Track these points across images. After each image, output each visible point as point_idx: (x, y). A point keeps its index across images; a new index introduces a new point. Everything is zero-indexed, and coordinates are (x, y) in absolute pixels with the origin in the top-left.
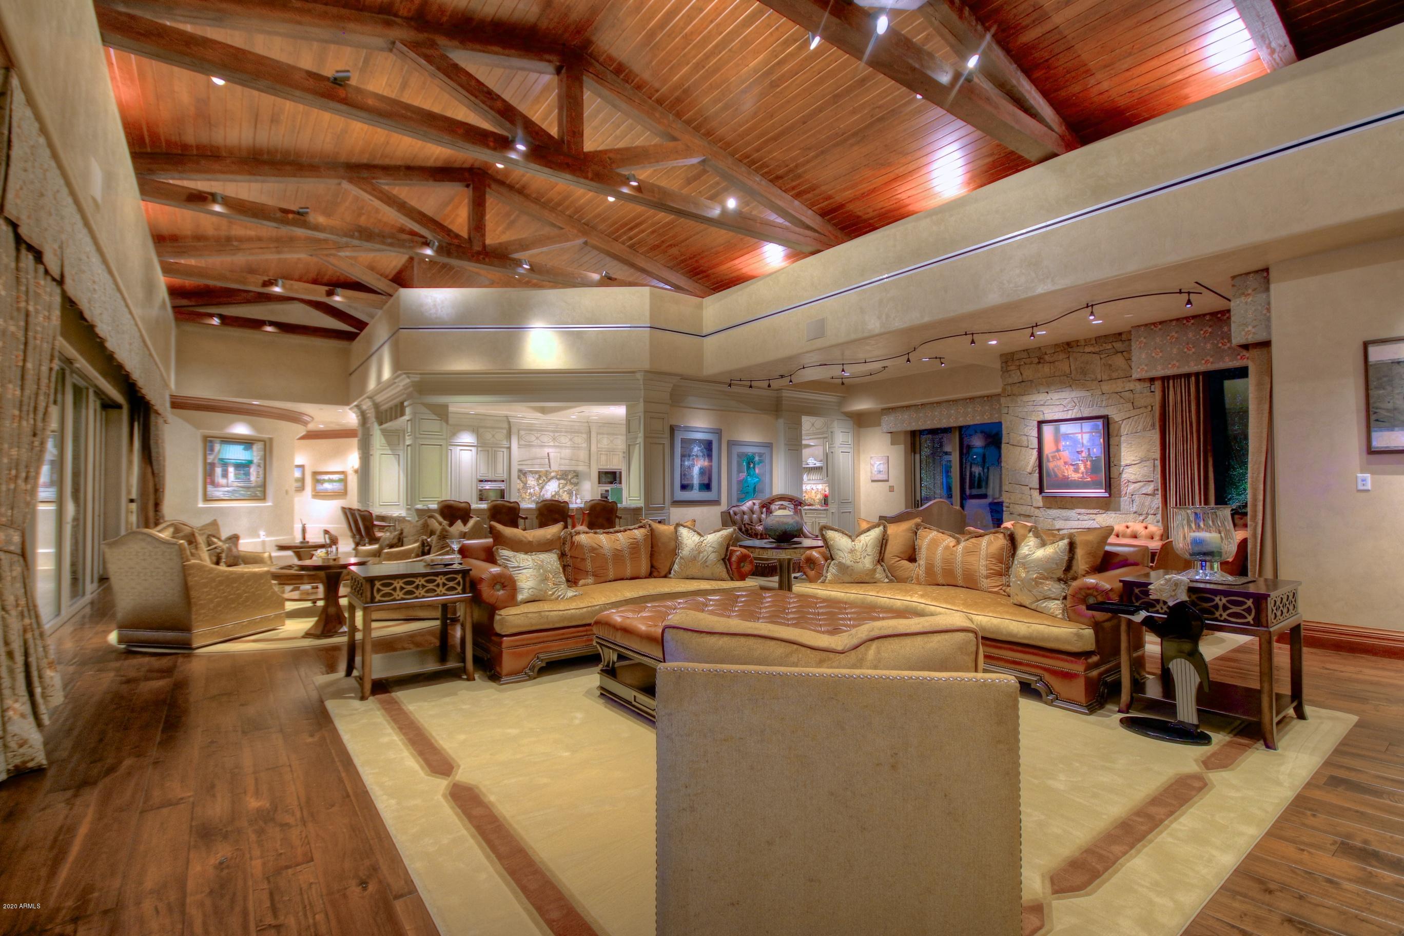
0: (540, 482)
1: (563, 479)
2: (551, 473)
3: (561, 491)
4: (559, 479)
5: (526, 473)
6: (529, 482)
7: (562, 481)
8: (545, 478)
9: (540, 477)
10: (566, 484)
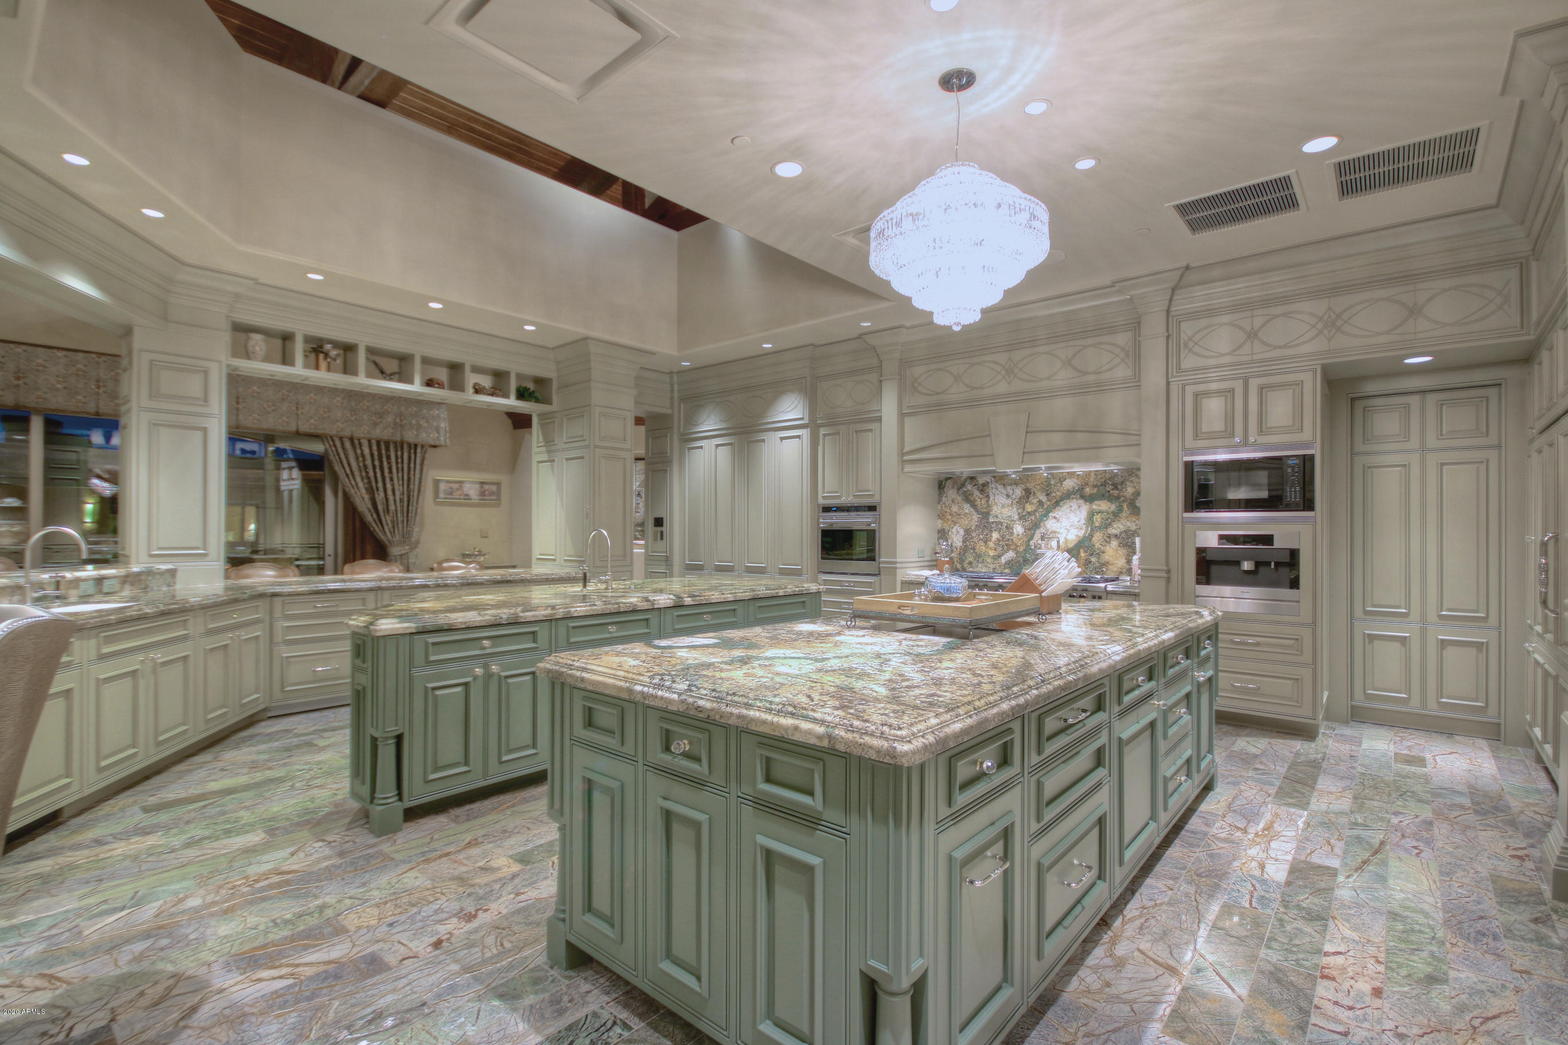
0: (1029, 508)
1: (1102, 497)
2: (1061, 480)
3: (1098, 537)
4: (1090, 499)
5: (985, 485)
6: (995, 510)
7: (1103, 505)
8: (1044, 498)
9: (1028, 492)
10: (1116, 515)
